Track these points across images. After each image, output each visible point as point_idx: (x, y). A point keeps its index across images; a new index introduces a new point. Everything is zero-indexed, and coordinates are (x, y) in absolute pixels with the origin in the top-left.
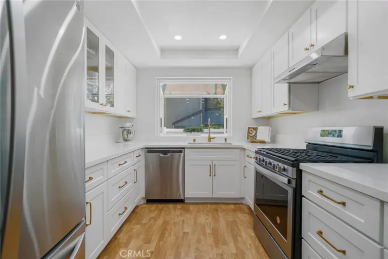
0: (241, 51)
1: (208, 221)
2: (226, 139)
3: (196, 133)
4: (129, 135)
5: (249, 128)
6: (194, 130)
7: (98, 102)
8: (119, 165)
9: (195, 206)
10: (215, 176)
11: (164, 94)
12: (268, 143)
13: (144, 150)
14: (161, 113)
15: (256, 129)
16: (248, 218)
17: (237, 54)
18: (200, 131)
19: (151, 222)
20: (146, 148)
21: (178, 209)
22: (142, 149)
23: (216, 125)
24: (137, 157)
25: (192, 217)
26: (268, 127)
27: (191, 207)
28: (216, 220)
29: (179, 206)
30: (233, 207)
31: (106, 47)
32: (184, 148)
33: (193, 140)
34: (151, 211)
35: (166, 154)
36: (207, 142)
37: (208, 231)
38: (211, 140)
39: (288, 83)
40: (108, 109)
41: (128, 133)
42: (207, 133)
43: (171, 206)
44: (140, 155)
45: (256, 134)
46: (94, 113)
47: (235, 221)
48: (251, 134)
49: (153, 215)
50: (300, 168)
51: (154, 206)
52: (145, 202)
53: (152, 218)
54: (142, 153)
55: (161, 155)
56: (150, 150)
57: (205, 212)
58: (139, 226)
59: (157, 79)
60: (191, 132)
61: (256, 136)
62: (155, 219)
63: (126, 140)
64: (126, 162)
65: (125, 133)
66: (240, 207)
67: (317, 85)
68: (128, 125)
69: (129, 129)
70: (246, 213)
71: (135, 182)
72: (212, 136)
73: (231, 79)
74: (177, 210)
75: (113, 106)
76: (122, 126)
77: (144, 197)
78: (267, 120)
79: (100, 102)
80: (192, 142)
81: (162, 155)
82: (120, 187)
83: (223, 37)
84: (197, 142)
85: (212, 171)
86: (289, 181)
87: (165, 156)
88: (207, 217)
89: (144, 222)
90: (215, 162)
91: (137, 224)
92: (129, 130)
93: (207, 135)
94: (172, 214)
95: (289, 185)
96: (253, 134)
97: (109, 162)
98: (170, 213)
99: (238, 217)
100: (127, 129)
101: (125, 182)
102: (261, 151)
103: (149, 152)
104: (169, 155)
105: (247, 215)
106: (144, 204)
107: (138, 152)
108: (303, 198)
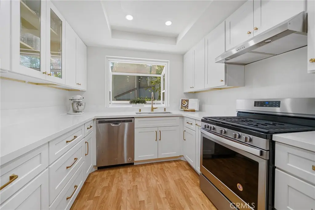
0: (180, 39)
1: (158, 183)
2: (165, 109)
3: (141, 104)
4: (79, 107)
5: (182, 100)
6: (138, 102)
7: (39, 69)
8: (67, 142)
9: (144, 167)
10: (160, 140)
11: (112, 72)
12: (197, 111)
13: (95, 122)
14: (110, 88)
15: (187, 101)
16: (190, 174)
17: (176, 42)
18: (144, 102)
19: (105, 193)
20: (97, 119)
21: (130, 172)
22: (94, 120)
23: (148, 98)
24: (88, 128)
25: (144, 180)
26: (197, 99)
27: (141, 169)
28: (166, 181)
29: (129, 169)
30: (174, 164)
31: (51, 11)
32: (133, 118)
33: (139, 110)
34: (103, 180)
35: (117, 124)
36: (150, 111)
37: (162, 196)
38: (154, 110)
39: (225, 63)
40: (53, 79)
41: (79, 105)
42: (150, 104)
43: (121, 170)
44: (91, 127)
45: (188, 104)
46: (37, 84)
47: (181, 179)
48: (184, 104)
49: (105, 184)
50: (273, 139)
51: (105, 173)
52: (97, 169)
53: (105, 187)
54: (94, 124)
55: (112, 125)
56: (101, 121)
57: (154, 173)
58: (92, 201)
59: (107, 57)
60: (136, 103)
61: (188, 107)
62: (108, 189)
63: (76, 112)
64: (75, 137)
65: (75, 105)
66: (180, 164)
67: (243, 66)
68: (78, 97)
69: (79, 100)
70: (187, 170)
71: (86, 155)
72: (154, 106)
73: (168, 62)
74: (128, 174)
75: (61, 77)
76: (72, 99)
77: (96, 165)
78: (194, 94)
79: (43, 70)
80: (138, 112)
81: (114, 125)
82: (67, 168)
83: (168, 23)
84: (142, 111)
85: (158, 136)
86: (261, 153)
87: (116, 125)
88: (156, 179)
89: (96, 195)
90: (160, 129)
91: (89, 199)
92: (79, 102)
93: (150, 106)
94: (124, 180)
95: (261, 157)
96: (186, 105)
97: (50, 143)
98: (122, 179)
99: (182, 175)
100: (77, 101)
101: (75, 159)
102: (207, 119)
103: (100, 122)
104: (120, 124)
105: (188, 171)
106: (96, 171)
107: (89, 124)
108: (276, 169)
